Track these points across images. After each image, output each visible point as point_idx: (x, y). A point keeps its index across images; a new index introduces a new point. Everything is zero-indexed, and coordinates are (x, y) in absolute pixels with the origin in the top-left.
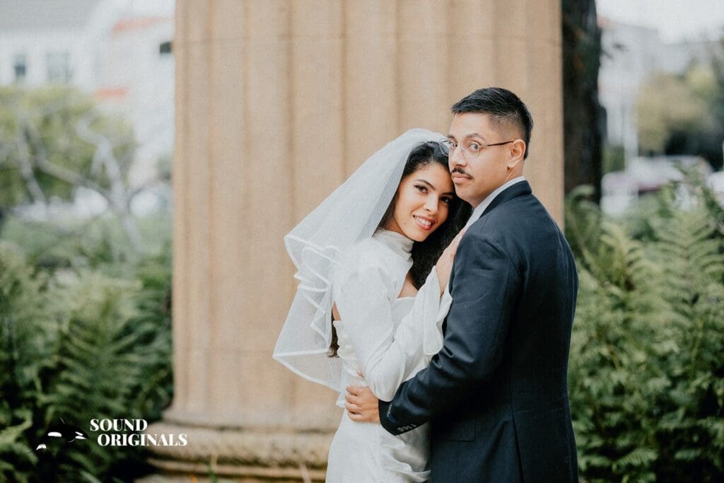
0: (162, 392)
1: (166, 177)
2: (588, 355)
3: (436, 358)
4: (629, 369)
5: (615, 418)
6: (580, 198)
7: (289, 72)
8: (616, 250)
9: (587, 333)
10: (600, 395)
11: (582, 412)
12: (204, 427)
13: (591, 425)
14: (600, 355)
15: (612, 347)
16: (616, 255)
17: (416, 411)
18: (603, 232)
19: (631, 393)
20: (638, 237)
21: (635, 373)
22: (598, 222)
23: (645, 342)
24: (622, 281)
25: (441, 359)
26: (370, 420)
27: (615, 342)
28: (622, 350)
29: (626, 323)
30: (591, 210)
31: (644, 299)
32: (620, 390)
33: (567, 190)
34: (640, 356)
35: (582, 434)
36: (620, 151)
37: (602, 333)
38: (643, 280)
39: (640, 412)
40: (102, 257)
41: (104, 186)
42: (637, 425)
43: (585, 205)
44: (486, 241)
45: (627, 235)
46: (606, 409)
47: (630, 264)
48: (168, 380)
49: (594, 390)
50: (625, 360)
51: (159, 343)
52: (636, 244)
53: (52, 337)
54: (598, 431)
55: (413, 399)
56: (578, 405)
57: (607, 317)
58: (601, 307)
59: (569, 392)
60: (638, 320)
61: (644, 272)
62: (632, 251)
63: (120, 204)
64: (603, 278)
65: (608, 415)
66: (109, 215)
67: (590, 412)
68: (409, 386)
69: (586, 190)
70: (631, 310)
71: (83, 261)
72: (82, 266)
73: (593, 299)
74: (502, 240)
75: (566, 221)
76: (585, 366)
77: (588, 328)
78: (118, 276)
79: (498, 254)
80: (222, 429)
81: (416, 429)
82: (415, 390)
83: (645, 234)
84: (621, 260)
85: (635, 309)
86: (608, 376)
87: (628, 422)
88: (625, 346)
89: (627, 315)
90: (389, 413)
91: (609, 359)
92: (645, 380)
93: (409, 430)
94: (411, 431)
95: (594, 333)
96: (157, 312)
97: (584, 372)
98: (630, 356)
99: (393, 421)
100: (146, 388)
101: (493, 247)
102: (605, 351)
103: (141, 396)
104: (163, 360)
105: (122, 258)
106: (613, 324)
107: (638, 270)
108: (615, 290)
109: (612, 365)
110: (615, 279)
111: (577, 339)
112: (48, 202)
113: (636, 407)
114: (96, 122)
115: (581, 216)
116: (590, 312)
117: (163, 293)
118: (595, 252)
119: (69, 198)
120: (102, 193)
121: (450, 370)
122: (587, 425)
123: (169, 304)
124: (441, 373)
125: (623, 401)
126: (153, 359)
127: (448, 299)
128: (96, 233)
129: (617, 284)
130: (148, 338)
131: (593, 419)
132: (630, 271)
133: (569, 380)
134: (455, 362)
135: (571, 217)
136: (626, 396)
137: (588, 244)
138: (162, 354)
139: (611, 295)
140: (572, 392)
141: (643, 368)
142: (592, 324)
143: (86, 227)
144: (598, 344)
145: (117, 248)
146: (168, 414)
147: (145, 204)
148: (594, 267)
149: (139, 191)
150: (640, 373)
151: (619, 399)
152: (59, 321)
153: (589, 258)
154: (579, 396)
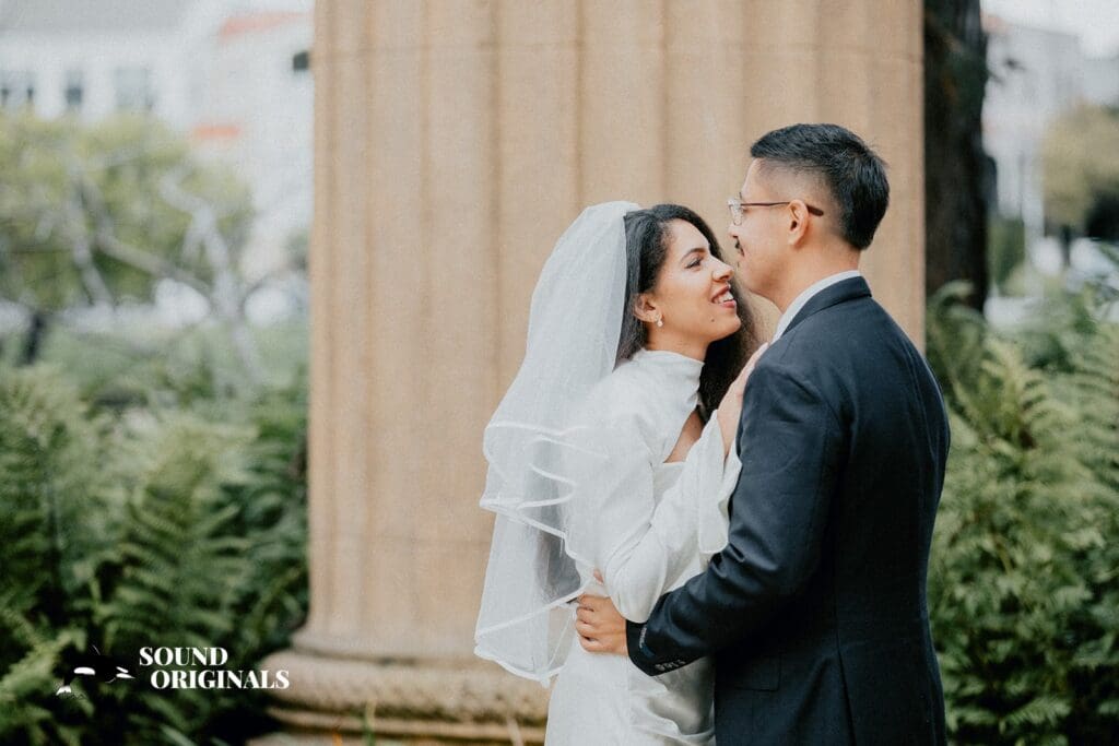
0: (291, 603)
1: (301, 264)
2: (961, 549)
3: (717, 559)
4: (1026, 573)
5: (1003, 649)
6: (952, 301)
7: (494, 101)
8: (1007, 384)
9: (960, 514)
10: (980, 612)
11: (953, 639)
12: (357, 658)
13: (966, 660)
14: (980, 548)
15: (999, 538)
16: (1006, 393)
17: (685, 640)
18: (988, 356)
19: (1029, 610)
20: (1040, 364)
21: (1035, 578)
22: (980, 340)
23: (1052, 529)
24: (1015, 433)
25: (725, 562)
26: (612, 650)
27: (1004, 530)
28: (1015, 542)
29: (1021, 499)
30: (968, 321)
31: (1051, 461)
32: (1011, 606)
33: (931, 288)
34: (1043, 552)
35: (952, 673)
36: (1017, 227)
37: (982, 515)
38: (1048, 431)
39: (1044, 639)
40: (198, 390)
41: (204, 279)
42: (1038, 660)
43: (958, 313)
44: (789, 377)
45: (1024, 361)
46: (989, 635)
47: (1028, 405)
48: (301, 585)
49: (971, 605)
50: (1020, 558)
51: (287, 526)
52: (1036, 375)
53: (117, 514)
54: (977, 669)
55: (680, 621)
56: (944, 627)
57: (992, 489)
58: (983, 474)
59: (929, 609)
60: (1041, 493)
61: (1049, 420)
62: (1030, 385)
63: (229, 307)
64: (986, 428)
65: (991, 644)
66: (210, 325)
67: (964, 639)
68: (675, 600)
69: (961, 288)
70: (1028, 479)
71: (169, 396)
72: (167, 405)
73: (969, 461)
74: (815, 374)
75: (929, 338)
76: (956, 566)
77: (962, 507)
78: (224, 419)
79: (808, 398)
80: (385, 662)
81: (686, 668)
82: (683, 608)
83: (1052, 360)
84: (1015, 402)
85: (1035, 478)
86: (994, 583)
87: (1023, 655)
88: (1020, 535)
89: (1023, 486)
90: (642, 641)
91: (994, 555)
92: (1052, 589)
93: (674, 668)
94: (677, 671)
95: (970, 516)
96: (284, 476)
97: (954, 576)
98: (1027, 552)
99: (650, 654)
100: (266, 596)
101: (801, 386)
102: (988, 543)
103: (258, 609)
104: (293, 554)
105: (230, 393)
106: (1000, 501)
107: (1041, 415)
108: (1004, 447)
109: (1000, 566)
110: (1003, 430)
111: (945, 523)
112: (116, 303)
113: (1037, 632)
114: (192, 176)
115: (953, 329)
116: (964, 481)
117: (294, 448)
118: (972, 387)
119: (147, 297)
120: (199, 290)
121: (738, 580)
122: (959, 661)
123: (303, 465)
124: (725, 585)
125: (1016, 621)
126: (277, 552)
127: (735, 464)
128: (190, 352)
129: (1007, 437)
130: (271, 518)
131: (969, 650)
132: (1027, 417)
133: (929, 589)
134: (747, 569)
135: (937, 332)
136: (1022, 614)
137: (963, 373)
138: (292, 544)
139: (997, 455)
140: (937, 607)
141: (1048, 570)
142: (967, 500)
143: (173, 343)
144: (978, 533)
145: (222, 377)
146: (301, 638)
147: (268, 307)
148: (971, 410)
149: (257, 287)
150: (1044, 579)
151: (1011, 618)
152: (130, 489)
153: (962, 395)
154: (947, 614)
